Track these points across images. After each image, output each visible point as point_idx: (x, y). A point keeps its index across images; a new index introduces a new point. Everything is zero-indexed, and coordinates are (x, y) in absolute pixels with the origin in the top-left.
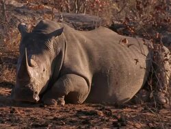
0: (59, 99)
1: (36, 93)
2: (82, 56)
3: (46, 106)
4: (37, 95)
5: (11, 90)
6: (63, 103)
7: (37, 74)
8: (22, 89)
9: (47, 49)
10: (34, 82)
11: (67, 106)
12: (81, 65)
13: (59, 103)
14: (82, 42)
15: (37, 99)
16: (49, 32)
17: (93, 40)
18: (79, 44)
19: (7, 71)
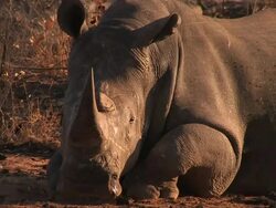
0: (165, 184)
1: (115, 176)
2: (220, 79)
3: (131, 201)
4: (117, 182)
5: (46, 162)
6: (175, 195)
7: (116, 129)
8: (81, 166)
9: (137, 65)
10: (109, 150)
11: (183, 200)
12: (219, 101)
13: (165, 193)
14: (221, 45)
15: (117, 190)
16: (140, 25)
17: (247, 41)
18: (214, 51)
19: (38, 116)
